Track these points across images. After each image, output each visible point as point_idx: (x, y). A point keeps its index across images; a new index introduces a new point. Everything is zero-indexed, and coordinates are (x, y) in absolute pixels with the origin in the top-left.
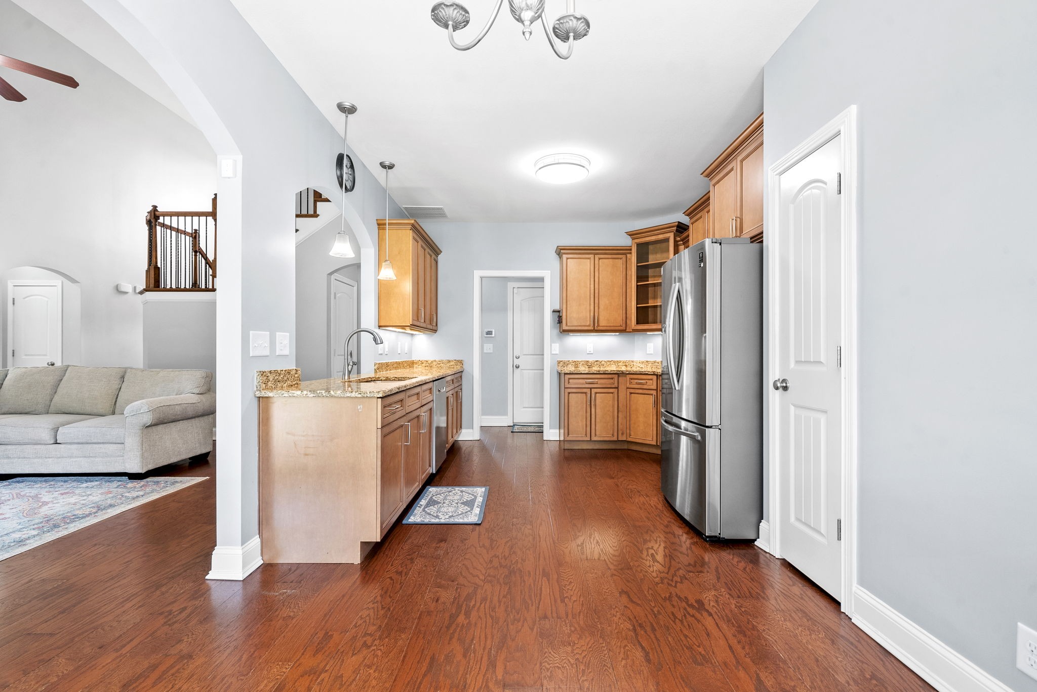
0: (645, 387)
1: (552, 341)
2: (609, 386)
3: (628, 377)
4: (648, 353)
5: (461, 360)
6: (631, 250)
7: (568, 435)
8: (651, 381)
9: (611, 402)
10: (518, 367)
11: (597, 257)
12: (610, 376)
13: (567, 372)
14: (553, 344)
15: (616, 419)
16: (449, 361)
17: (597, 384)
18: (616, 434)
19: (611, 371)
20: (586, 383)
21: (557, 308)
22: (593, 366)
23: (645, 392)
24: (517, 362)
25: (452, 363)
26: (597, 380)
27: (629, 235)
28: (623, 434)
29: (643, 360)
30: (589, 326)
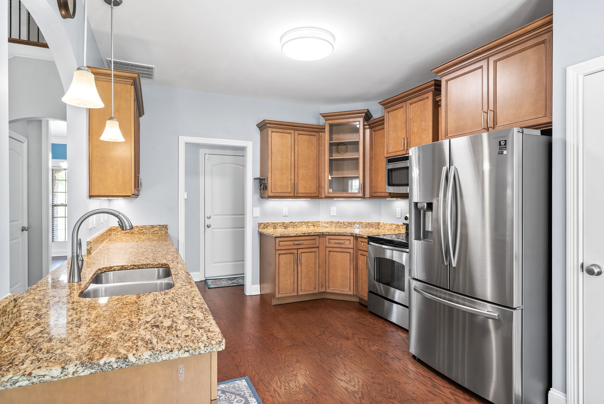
0: (343, 246)
1: (254, 206)
2: (312, 246)
3: (328, 237)
4: (331, 215)
5: (166, 225)
6: (324, 129)
7: (279, 292)
8: (349, 241)
9: (313, 260)
10: (208, 227)
11: (296, 132)
12: (313, 238)
13: (278, 235)
14: (254, 208)
15: (317, 275)
16: (153, 227)
17: (302, 244)
18: (317, 287)
19: (314, 233)
20: (294, 245)
21: (258, 175)
22: (288, 227)
23: (343, 250)
24: (208, 222)
25: (156, 229)
26: (302, 242)
27: (323, 116)
28: (322, 286)
29: (328, 221)
30: (290, 193)
